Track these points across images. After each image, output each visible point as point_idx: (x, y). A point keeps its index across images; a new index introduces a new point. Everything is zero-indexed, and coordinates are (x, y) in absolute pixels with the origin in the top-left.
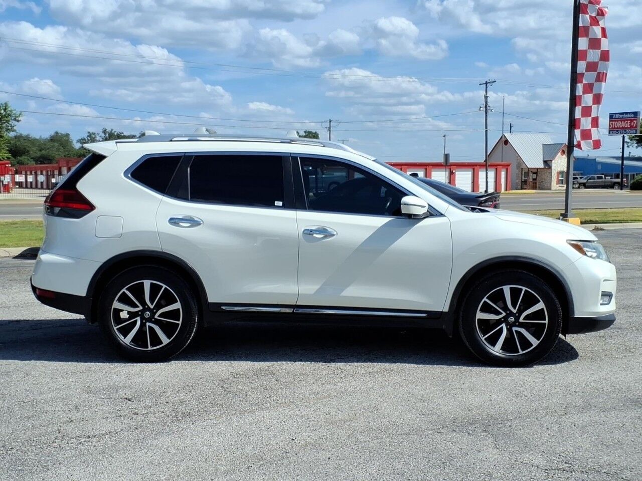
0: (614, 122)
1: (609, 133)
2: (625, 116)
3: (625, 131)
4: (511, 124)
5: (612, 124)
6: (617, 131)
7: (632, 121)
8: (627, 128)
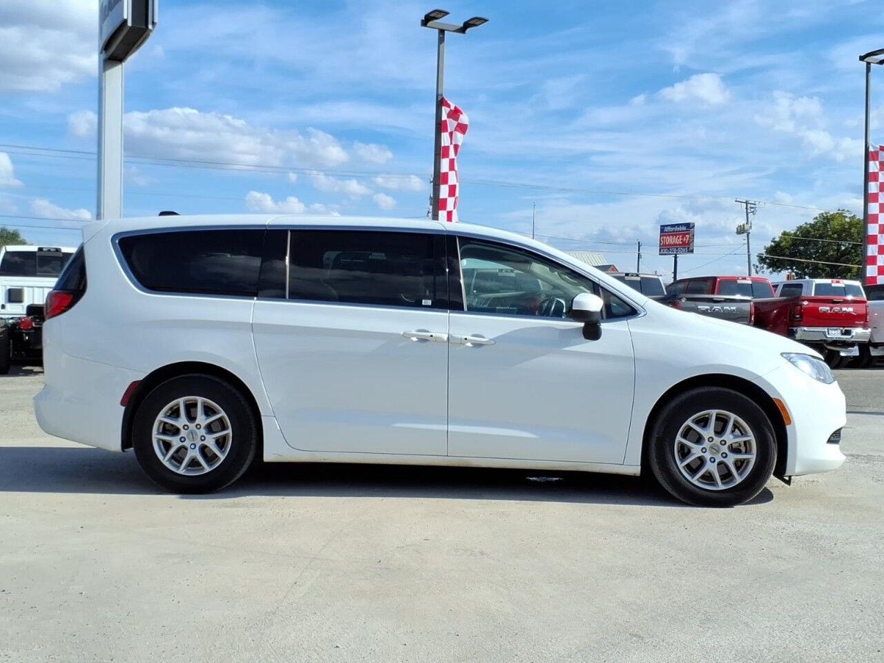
0: (665, 237)
1: (660, 251)
2: (676, 229)
3: (677, 248)
4: (639, 243)
5: (663, 239)
6: (668, 249)
7: (684, 235)
8: (679, 245)
